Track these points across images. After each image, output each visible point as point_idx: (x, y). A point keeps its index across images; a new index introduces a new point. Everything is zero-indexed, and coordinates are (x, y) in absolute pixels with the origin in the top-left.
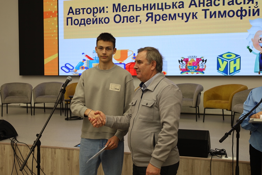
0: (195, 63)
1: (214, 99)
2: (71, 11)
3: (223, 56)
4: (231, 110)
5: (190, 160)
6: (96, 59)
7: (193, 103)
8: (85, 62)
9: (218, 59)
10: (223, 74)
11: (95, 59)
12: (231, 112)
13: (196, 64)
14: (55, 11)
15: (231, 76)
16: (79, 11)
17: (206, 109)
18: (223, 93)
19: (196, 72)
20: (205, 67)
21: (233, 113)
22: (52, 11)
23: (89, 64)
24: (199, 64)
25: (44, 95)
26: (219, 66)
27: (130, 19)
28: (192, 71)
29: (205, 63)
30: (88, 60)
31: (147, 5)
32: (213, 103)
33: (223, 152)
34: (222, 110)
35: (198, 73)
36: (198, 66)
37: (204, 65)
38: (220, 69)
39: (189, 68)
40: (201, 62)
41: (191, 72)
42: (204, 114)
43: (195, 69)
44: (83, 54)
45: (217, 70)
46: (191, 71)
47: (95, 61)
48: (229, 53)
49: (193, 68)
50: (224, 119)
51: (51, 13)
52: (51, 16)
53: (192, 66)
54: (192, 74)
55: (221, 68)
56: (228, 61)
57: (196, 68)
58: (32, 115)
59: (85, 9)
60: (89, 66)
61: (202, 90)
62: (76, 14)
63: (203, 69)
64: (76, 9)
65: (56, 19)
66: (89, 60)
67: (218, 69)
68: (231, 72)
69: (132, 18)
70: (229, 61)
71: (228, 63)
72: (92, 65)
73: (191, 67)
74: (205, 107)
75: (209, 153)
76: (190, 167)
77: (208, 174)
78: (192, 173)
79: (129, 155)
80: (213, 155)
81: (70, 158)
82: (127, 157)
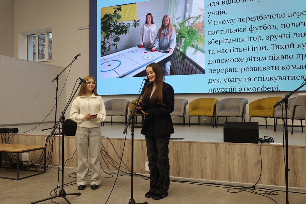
1: (258, 110)
4: (274, 117)
5: (243, 145)
7: (240, 113)
12: (274, 119)
17: (251, 118)
18: (266, 105)
21: (276, 119)
25: (112, 109)
32: (257, 112)
33: (271, 140)
34: (265, 119)
58: (102, 126)
61: (247, 102)
74: (250, 116)
75: (259, 141)
76: (243, 151)
77: (259, 157)
78: (245, 157)
79: (192, 144)
80: (262, 142)
81: (143, 147)
82: (191, 145)
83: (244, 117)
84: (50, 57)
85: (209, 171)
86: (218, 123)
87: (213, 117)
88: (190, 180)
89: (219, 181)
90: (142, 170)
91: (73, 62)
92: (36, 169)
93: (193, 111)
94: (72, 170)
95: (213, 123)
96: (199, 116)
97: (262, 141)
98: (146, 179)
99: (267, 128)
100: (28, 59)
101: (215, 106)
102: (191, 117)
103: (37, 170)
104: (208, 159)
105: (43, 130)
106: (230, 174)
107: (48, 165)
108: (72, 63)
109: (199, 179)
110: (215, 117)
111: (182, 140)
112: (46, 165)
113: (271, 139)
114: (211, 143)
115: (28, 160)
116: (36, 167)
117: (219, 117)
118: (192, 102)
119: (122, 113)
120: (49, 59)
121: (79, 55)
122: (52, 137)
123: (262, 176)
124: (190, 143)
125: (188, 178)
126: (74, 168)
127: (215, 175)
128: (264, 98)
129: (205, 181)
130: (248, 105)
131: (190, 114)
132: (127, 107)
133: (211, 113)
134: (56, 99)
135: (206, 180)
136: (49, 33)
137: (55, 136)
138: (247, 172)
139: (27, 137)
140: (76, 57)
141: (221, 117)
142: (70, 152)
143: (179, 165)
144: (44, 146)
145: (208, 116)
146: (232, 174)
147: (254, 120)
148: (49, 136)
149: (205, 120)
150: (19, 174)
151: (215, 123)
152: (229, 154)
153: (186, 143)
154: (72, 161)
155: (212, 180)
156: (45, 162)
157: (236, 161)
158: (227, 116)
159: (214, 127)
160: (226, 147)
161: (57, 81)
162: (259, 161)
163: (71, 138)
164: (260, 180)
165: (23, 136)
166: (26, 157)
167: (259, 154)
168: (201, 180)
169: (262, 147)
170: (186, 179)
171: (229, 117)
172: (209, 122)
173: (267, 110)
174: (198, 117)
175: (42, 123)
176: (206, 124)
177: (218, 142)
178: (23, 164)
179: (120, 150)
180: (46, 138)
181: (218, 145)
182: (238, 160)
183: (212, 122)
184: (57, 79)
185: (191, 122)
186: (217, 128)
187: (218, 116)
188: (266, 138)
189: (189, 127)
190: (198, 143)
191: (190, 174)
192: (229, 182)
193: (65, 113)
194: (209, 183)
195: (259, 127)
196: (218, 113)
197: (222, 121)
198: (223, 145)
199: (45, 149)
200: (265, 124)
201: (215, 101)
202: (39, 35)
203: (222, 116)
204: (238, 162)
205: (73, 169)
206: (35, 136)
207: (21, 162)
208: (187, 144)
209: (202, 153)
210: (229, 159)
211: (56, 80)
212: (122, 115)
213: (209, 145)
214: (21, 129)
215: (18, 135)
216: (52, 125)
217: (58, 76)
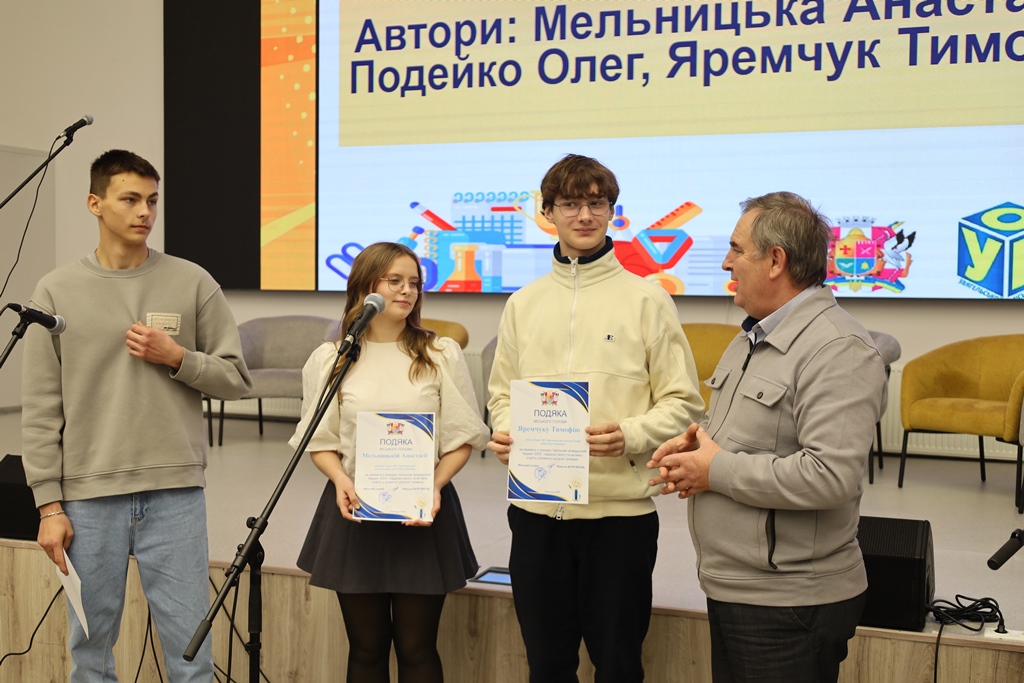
0: (868, 246)
1: (947, 394)
2: (368, 36)
3: (984, 219)
4: (1015, 441)
6: (464, 228)
8: (420, 238)
9: (964, 229)
10: (981, 292)
11: (460, 225)
12: (1016, 447)
13: (872, 252)
14: (304, 37)
15: (1014, 300)
16: (399, 37)
18: (982, 372)
19: (872, 285)
20: (909, 262)
22: (295, 38)
23: (436, 247)
24: (882, 250)
25: (261, 367)
26: (964, 261)
27: (604, 68)
28: (855, 277)
29: (910, 245)
30: (432, 233)
31: (675, 10)
32: (940, 409)
33: (989, 610)
34: (977, 437)
35: (881, 288)
36: (879, 257)
37: (903, 255)
38: (969, 273)
39: (843, 264)
40: (894, 241)
41: (848, 281)
42: (904, 456)
43: (868, 272)
44: (414, 205)
45: (960, 278)
46: (848, 278)
47: (462, 235)
48: (1008, 205)
49: (859, 266)
50: (983, 478)
51: (289, 44)
52: (291, 58)
53: (855, 258)
54: (855, 291)
55: (973, 266)
56: (1003, 242)
57: (871, 265)
59: (424, 26)
60: (436, 255)
61: (894, 355)
62: (389, 47)
63: (901, 272)
64: (389, 29)
65: (308, 68)
66: (437, 229)
67: (961, 272)
68: (1014, 287)
69: (611, 63)
70: (1007, 240)
71: (1002, 248)
72: (449, 251)
73: (850, 264)
74: (908, 427)
75: (931, 614)
80: (947, 623)
97: (946, 616)
113: (991, 602)
130: (897, 367)
169: (942, 651)
173: (987, 403)
188: (966, 603)
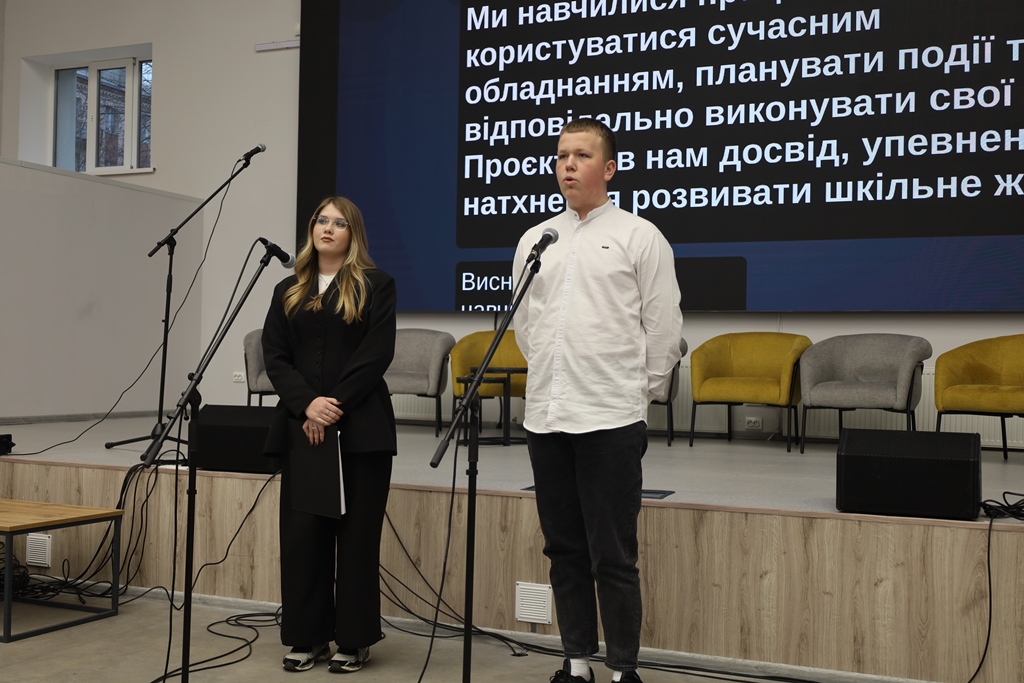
1: (973, 383)
5: (917, 527)
7: (899, 396)
17: (944, 416)
18: (1004, 364)
32: (968, 395)
61: (927, 354)
74: (941, 408)
75: (982, 511)
76: (917, 550)
77: (980, 575)
78: (924, 573)
79: (709, 514)
80: (995, 517)
81: (509, 524)
82: (701, 518)
83: (913, 413)
84: (143, 160)
85: (774, 625)
86: (809, 433)
87: (787, 409)
88: (695, 659)
89: (812, 669)
90: (501, 614)
91: (233, 177)
92: (81, 599)
93: (708, 382)
94: (220, 605)
95: (785, 433)
96: (731, 404)
97: (995, 512)
98: (518, 651)
99: (1006, 457)
100: (55, 164)
101: (797, 365)
102: (698, 406)
103: (84, 602)
104: (770, 580)
105: (109, 446)
106: (858, 640)
107: (128, 583)
108: (229, 181)
109: (730, 659)
110: (795, 408)
111: (668, 499)
112: (121, 586)
114: (785, 515)
115: (47, 561)
116: (78, 590)
117: (812, 410)
118: (702, 348)
119: (424, 383)
120: (139, 166)
121: (257, 150)
122: (147, 475)
123: (993, 654)
124: (700, 512)
125: (687, 654)
126: (230, 599)
127: (799, 645)
128: (999, 338)
129: (757, 667)
130: (929, 366)
131: (697, 396)
132: (445, 360)
133: (779, 394)
134: (166, 321)
135: (762, 663)
136: (141, 63)
137: (156, 468)
138: (929, 635)
139: (48, 470)
140: (248, 157)
141: (817, 410)
142: (218, 536)
143: (653, 601)
144: (112, 509)
145: (769, 405)
146: (868, 640)
147: (954, 424)
148: (133, 470)
149: (753, 419)
150: (12, 617)
151: (793, 433)
152: (859, 559)
153: (682, 511)
154: (224, 571)
155: (787, 662)
156: (117, 573)
157: (886, 587)
158: (845, 404)
159: (789, 451)
160: (844, 531)
161: (171, 253)
162: (981, 592)
163: (221, 480)
164: (984, 671)
165: (33, 466)
166: (40, 549)
167: (981, 563)
168: (740, 661)
169: (994, 535)
170: (680, 657)
171: (854, 409)
172: (770, 428)
173: (1009, 387)
174: (726, 406)
175: (107, 416)
176: (756, 437)
177: (814, 510)
178: (28, 579)
179: (417, 531)
180: (122, 476)
181: (811, 524)
182: (896, 587)
183: (780, 428)
184: (170, 242)
185: (697, 428)
186: (802, 452)
187: (808, 403)
188: (1012, 500)
189: (691, 445)
190: (732, 511)
191: (694, 635)
192: (856, 674)
193: (200, 377)
194: (773, 674)
195: (983, 453)
196: (810, 394)
197: (824, 425)
198: (834, 521)
199: (117, 519)
200: (1000, 444)
201: (796, 345)
202: (99, 71)
203: (823, 404)
204: (895, 593)
205: (226, 605)
206: (78, 467)
207: (22, 570)
208: (687, 517)
209: (745, 552)
210: (858, 582)
211: (165, 248)
212: (424, 391)
213: (776, 521)
214: (22, 440)
215: (13, 462)
216: (148, 426)
217: (174, 232)
